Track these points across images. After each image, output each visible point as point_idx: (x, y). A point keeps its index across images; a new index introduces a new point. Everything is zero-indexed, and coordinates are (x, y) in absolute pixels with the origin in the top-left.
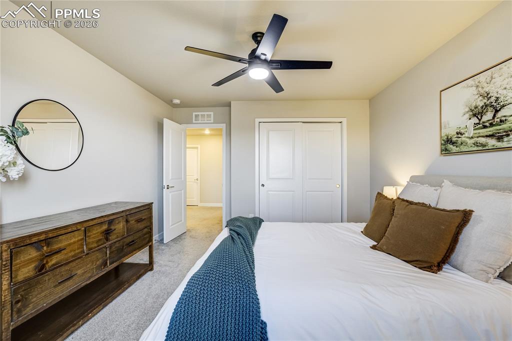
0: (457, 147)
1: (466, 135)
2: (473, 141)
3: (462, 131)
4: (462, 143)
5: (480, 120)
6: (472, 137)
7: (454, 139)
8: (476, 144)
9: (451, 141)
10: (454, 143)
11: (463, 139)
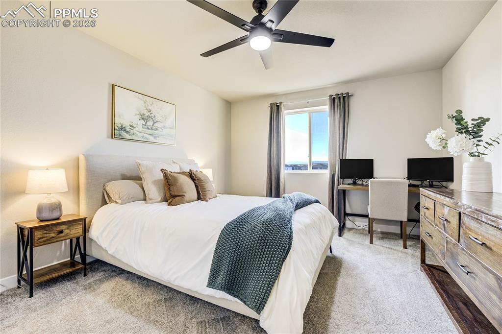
0: (130, 135)
1: (137, 129)
2: (141, 134)
3: (134, 126)
4: (134, 134)
5: (146, 123)
6: (141, 132)
7: (128, 129)
8: (143, 137)
9: (125, 130)
10: (127, 132)
11: (134, 131)
